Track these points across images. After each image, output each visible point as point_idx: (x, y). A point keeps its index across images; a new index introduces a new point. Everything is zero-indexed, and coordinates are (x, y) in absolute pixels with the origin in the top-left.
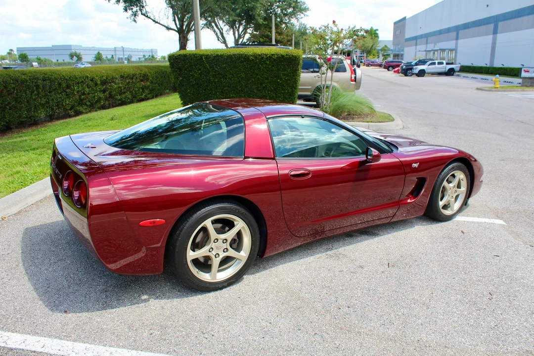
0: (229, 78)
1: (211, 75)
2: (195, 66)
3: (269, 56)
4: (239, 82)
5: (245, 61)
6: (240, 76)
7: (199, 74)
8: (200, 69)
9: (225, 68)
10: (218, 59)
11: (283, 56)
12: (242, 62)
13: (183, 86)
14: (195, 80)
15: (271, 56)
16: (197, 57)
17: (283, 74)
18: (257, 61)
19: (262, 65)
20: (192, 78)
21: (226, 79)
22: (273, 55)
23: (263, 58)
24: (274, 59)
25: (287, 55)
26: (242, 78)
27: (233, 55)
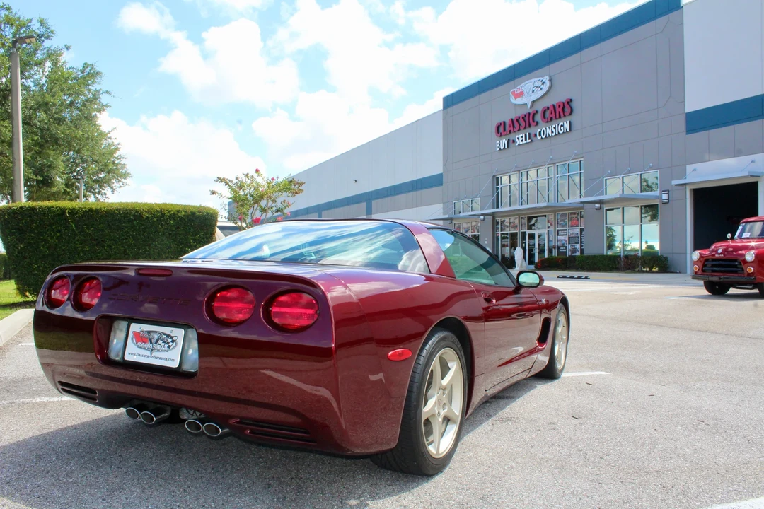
0: (108, 246)
1: (78, 240)
2: (50, 225)
3: (174, 214)
4: (125, 250)
5: (135, 220)
6: (127, 242)
7: (58, 238)
8: (59, 231)
9: (103, 230)
10: (91, 216)
11: (193, 214)
12: (130, 221)
13: (25, 258)
14: (48, 248)
15: (176, 213)
16: (54, 212)
17: (193, 239)
18: (155, 219)
19: (162, 225)
20: (43, 246)
21: (103, 247)
22: (178, 211)
23: (163, 215)
24: (179, 217)
25: (199, 212)
26: (130, 246)
27: (117, 210)
